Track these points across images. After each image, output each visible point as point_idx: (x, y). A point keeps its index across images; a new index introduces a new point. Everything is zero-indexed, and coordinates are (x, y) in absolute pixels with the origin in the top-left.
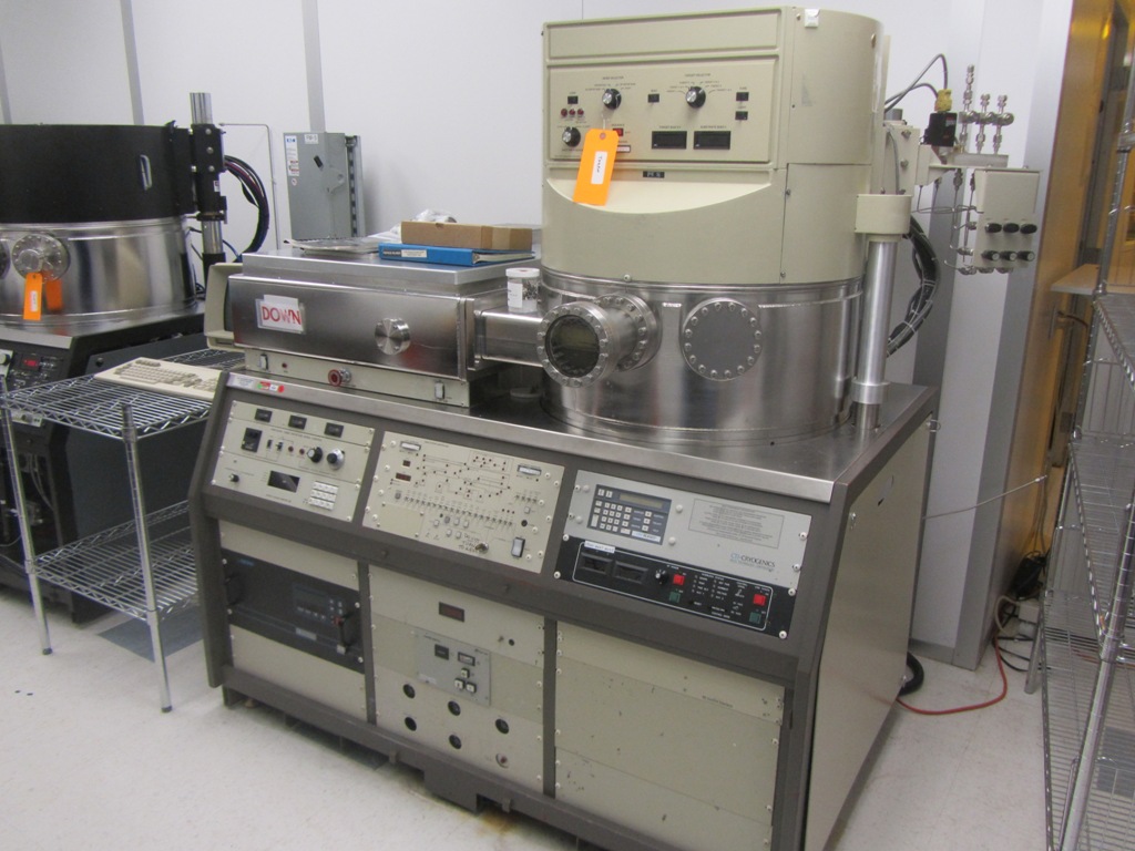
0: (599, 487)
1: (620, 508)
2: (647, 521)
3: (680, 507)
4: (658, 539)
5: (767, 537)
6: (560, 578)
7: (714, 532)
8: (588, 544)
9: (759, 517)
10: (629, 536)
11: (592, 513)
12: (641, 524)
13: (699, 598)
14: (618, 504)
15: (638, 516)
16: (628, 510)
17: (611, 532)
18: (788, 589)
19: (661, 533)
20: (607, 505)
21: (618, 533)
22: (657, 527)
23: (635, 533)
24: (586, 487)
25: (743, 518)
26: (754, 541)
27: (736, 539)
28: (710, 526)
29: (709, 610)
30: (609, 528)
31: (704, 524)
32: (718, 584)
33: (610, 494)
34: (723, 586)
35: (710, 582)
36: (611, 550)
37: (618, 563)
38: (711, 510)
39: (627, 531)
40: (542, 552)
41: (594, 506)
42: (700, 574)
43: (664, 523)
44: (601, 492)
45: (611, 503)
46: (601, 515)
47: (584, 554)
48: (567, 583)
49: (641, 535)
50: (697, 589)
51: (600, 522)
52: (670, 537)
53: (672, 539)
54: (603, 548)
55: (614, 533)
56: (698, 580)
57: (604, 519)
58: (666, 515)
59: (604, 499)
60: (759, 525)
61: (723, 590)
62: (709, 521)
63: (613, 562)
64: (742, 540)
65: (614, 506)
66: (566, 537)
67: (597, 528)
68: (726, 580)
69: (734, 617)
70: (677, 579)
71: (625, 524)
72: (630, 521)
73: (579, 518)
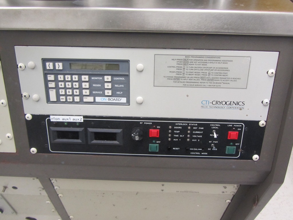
0: (45, 61)
1: (76, 78)
2: (108, 86)
3: (140, 66)
4: (124, 100)
5: (235, 79)
6: (38, 152)
7: (181, 85)
8: (53, 119)
9: (225, 62)
10: (94, 103)
11: (47, 89)
12: (103, 89)
13: (176, 144)
14: (72, 75)
15: (97, 82)
16: (85, 78)
17: (73, 102)
18: (258, 122)
19: (127, 93)
20: (61, 77)
21: (81, 102)
22: (120, 89)
23: (98, 99)
24: (31, 64)
25: (209, 65)
26: (222, 85)
27: (205, 87)
28: (177, 79)
29: (188, 152)
30: (70, 99)
31: (169, 78)
32: (192, 130)
33: (59, 66)
34: (198, 130)
35: (184, 129)
36: (81, 119)
37: (91, 130)
38: (174, 63)
39: (91, 99)
40: (10, 134)
41: (46, 82)
42: (173, 125)
43: (127, 84)
44: (50, 66)
45: (64, 74)
46: (57, 88)
47: (53, 129)
48: (46, 155)
49: (106, 100)
50: (172, 137)
51: (58, 95)
52: (136, 97)
53: (140, 99)
54: (71, 119)
55: (77, 103)
56: (173, 129)
57: (62, 92)
58: (127, 76)
59: (55, 72)
60: (227, 69)
61: (198, 134)
62: (174, 75)
63: (86, 130)
64: (210, 87)
65: (68, 77)
66: (29, 117)
67: (58, 101)
68: (199, 125)
69: (211, 153)
70: (154, 132)
71: (86, 92)
72: (90, 88)
73: (35, 96)
